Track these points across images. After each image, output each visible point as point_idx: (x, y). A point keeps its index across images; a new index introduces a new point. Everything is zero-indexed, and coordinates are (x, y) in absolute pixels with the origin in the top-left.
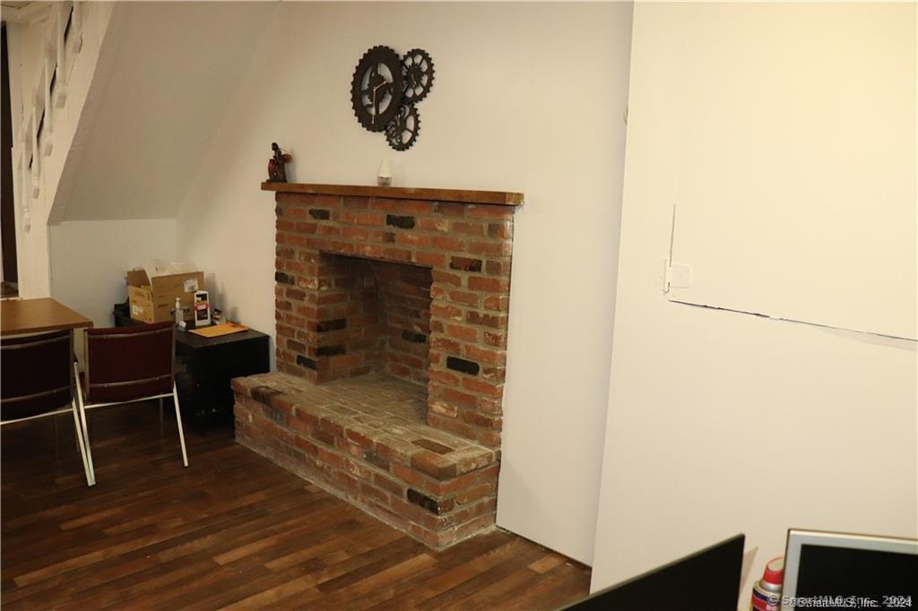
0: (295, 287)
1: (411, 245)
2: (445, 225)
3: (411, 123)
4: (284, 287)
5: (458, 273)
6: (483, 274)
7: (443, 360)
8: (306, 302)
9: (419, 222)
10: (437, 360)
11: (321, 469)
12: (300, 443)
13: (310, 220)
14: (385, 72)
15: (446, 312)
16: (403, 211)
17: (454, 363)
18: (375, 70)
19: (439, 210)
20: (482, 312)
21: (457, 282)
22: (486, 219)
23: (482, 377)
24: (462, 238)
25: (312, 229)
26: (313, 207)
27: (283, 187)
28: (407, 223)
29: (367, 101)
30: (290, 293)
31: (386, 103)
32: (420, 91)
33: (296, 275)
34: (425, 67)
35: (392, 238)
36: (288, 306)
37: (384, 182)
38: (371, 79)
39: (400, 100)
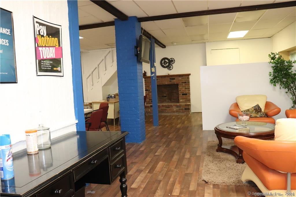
1: (175, 81)
2: (180, 78)
3: (172, 67)
4: (148, 92)
5: (183, 84)
6: (187, 83)
7: (181, 95)
9: (176, 79)
10: (180, 95)
11: (167, 112)
12: (162, 110)
14: (167, 61)
15: (181, 89)
16: (173, 78)
17: (183, 94)
19: (179, 77)
20: (187, 87)
21: (183, 85)
22: (187, 77)
23: (188, 95)
24: (183, 79)
27: (145, 77)
28: (174, 79)
29: (163, 64)
30: (149, 92)
31: (167, 64)
32: (173, 63)
33: (150, 89)
34: (174, 60)
35: (171, 81)
36: (149, 94)
37: (169, 74)
38: (164, 61)
39: (170, 64)
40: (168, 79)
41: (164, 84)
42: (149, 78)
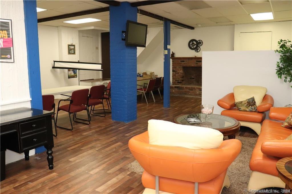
0: (177, 72)
3: (199, 49)
4: (174, 72)
8: (180, 74)
11: (190, 94)
12: (185, 92)
13: (181, 62)
14: (195, 43)
16: (200, 60)
18: (193, 42)
25: (181, 63)
26: (181, 60)
27: (173, 58)
29: (191, 46)
30: (176, 73)
31: (195, 46)
32: (201, 45)
33: (177, 70)
34: (201, 42)
35: (197, 64)
36: (175, 75)
37: (195, 56)
38: (192, 43)
39: (197, 46)
40: (195, 61)
41: (190, 66)
42: (176, 59)
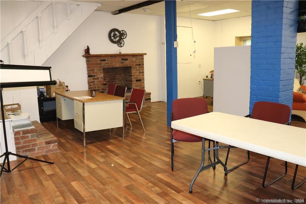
0: (96, 77)
1: (127, 63)
2: (134, 59)
3: (123, 43)
4: (92, 78)
5: (137, 66)
6: (141, 66)
7: (135, 81)
8: (100, 79)
9: (129, 59)
10: (134, 81)
13: (100, 62)
14: (117, 33)
15: (135, 73)
16: (126, 58)
17: (137, 81)
18: (115, 32)
19: (132, 57)
20: (141, 71)
21: (137, 68)
22: (141, 57)
23: (142, 81)
24: (137, 61)
25: (101, 64)
26: (100, 59)
28: (127, 60)
29: (112, 38)
30: (93, 79)
31: (118, 38)
32: (124, 37)
33: (95, 74)
34: (125, 33)
35: (123, 63)
36: (94, 82)
37: (120, 53)
38: (114, 34)
39: (121, 39)
40: (120, 59)
41: (114, 66)
42: (95, 57)
